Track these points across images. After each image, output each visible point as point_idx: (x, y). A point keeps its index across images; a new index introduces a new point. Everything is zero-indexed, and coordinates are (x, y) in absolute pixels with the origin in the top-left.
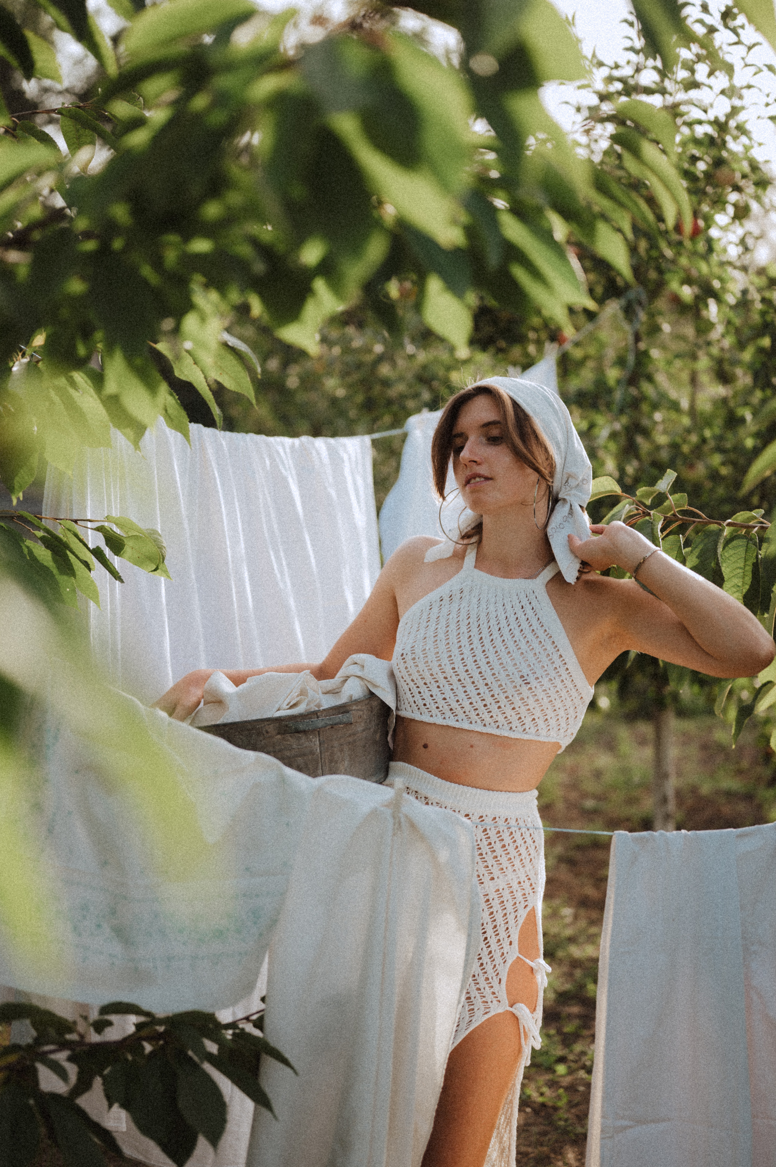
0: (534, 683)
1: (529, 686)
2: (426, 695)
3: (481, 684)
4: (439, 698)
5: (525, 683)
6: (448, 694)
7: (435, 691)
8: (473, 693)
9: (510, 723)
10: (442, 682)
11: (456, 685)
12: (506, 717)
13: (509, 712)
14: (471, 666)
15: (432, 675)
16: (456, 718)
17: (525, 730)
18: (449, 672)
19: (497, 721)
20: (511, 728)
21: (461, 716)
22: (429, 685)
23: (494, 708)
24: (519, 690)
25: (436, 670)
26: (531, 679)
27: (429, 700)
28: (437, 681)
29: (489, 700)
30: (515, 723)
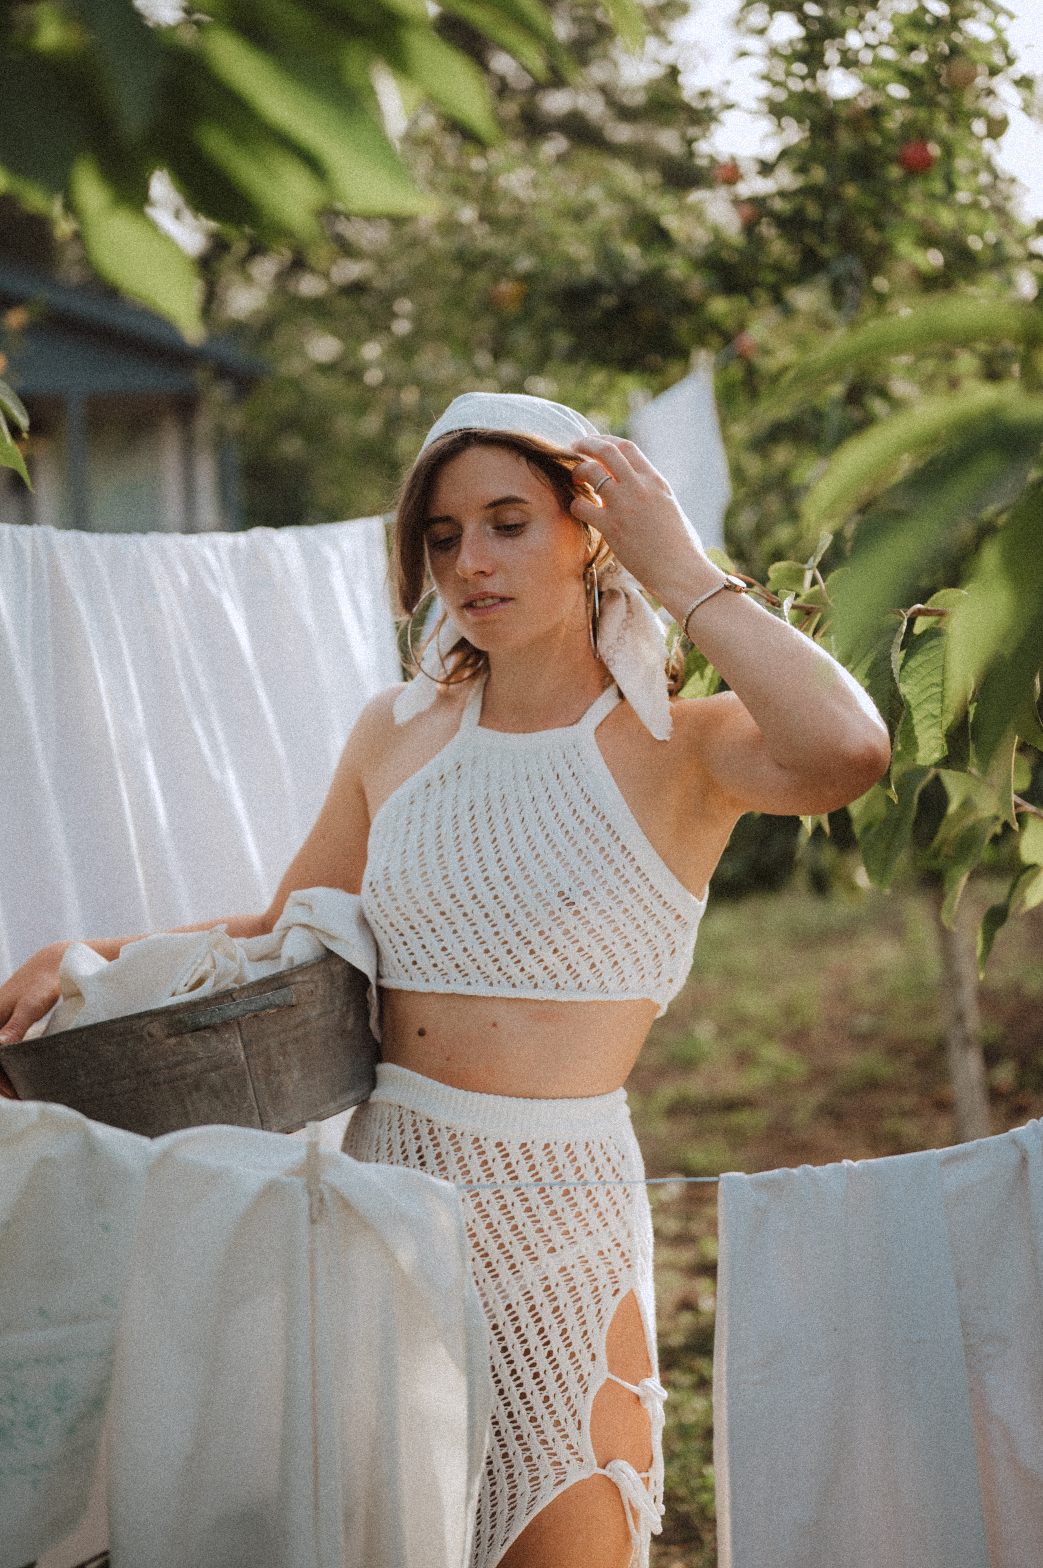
0: (582, 903)
1: (574, 908)
2: (415, 946)
3: (498, 915)
4: (435, 948)
5: (568, 905)
6: (449, 939)
7: (429, 939)
8: (487, 933)
9: (555, 976)
10: (439, 920)
11: (461, 923)
12: (546, 968)
13: (551, 959)
14: (481, 888)
15: (420, 911)
16: (467, 979)
17: (580, 985)
18: (448, 904)
19: (533, 976)
20: (558, 986)
21: (474, 975)
22: (418, 929)
23: (523, 953)
24: (558, 918)
25: (426, 904)
26: (576, 895)
27: (420, 954)
28: (430, 921)
29: (514, 942)
30: (564, 976)
